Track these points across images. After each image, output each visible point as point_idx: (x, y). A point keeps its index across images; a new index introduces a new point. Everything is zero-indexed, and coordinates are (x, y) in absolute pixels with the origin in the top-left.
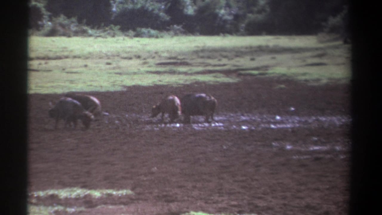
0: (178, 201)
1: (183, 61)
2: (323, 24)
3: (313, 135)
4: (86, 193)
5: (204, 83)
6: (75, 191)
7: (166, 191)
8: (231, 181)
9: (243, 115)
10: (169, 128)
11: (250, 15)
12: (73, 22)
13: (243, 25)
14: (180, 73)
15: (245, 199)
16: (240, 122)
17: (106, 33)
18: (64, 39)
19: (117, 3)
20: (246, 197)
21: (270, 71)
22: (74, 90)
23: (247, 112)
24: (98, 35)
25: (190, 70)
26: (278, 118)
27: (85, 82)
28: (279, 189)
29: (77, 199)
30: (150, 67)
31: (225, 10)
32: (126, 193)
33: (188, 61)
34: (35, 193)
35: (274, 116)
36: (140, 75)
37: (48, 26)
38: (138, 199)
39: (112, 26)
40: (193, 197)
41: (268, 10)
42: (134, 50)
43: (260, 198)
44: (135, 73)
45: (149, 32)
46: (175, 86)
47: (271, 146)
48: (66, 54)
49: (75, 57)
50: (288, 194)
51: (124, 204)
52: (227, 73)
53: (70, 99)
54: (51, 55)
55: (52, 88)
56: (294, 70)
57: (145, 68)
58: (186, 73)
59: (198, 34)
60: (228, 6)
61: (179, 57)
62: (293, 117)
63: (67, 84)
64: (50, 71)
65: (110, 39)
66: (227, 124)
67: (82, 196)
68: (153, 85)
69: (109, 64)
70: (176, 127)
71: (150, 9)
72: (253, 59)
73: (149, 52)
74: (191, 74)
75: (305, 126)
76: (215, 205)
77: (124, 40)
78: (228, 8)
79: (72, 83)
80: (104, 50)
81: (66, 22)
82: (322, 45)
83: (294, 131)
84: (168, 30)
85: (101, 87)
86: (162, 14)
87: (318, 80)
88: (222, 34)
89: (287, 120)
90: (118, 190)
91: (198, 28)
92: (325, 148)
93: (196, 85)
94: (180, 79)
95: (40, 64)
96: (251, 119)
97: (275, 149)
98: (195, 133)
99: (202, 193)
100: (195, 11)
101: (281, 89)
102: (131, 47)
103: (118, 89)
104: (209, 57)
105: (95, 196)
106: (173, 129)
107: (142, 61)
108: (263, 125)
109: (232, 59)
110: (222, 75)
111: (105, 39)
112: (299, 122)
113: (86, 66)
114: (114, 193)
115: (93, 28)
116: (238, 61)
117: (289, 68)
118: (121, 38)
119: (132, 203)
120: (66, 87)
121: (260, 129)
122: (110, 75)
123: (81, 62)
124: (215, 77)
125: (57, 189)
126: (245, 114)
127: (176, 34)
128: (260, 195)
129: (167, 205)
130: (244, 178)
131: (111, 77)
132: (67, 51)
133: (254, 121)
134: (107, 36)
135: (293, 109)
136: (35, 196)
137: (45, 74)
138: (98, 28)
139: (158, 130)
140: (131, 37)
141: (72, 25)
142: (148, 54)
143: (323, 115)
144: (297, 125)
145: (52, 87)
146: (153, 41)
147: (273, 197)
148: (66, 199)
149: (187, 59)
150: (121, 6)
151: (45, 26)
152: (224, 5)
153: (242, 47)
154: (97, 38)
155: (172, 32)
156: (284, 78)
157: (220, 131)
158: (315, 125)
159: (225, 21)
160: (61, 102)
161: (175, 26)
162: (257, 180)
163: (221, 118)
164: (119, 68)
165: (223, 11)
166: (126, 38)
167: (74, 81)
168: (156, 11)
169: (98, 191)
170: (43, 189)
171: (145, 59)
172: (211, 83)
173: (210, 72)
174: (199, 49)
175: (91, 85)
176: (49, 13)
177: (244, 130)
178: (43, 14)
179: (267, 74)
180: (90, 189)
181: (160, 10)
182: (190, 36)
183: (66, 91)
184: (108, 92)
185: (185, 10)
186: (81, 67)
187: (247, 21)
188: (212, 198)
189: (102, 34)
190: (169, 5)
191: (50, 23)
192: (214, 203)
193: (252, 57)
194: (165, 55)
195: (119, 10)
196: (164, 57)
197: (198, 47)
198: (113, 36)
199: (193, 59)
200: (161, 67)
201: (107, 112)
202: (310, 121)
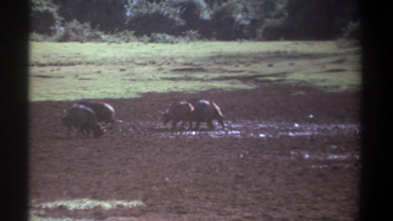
0: (191, 213)
1: (199, 67)
2: (343, 29)
3: (332, 144)
4: (96, 205)
5: (221, 89)
6: (85, 202)
7: (178, 202)
8: (245, 192)
9: (260, 123)
10: (185, 136)
11: (267, 20)
12: (85, 27)
13: (261, 30)
14: (196, 79)
15: (259, 210)
16: (257, 130)
17: (120, 38)
18: (77, 44)
19: (131, 8)
20: (260, 208)
21: (289, 77)
22: (87, 97)
23: (264, 120)
24: (112, 40)
25: (207, 76)
26: (296, 125)
27: (98, 89)
28: (295, 200)
29: (86, 210)
30: (165, 73)
31: (242, 15)
32: (137, 204)
33: (205, 67)
34: (43, 204)
35: (293, 123)
36: (154, 82)
37: (60, 31)
38: (149, 211)
39: (127, 31)
40: (206, 208)
41: (286, 14)
42: (149, 56)
43: (275, 210)
44: (150, 80)
45: (164, 37)
46: (191, 92)
47: (289, 155)
48: (79, 60)
49: (88, 63)
50: (304, 206)
51: (135, 215)
52: (244, 79)
53: (82, 106)
54: (63, 61)
55: (64, 96)
56: (312, 77)
57: (160, 75)
58: (202, 80)
59: (215, 39)
60: (245, 10)
61: (195, 63)
62: (311, 124)
63: (80, 91)
64: (62, 77)
65: (124, 44)
66: (244, 132)
67: (91, 207)
68: (168, 92)
69: (122, 70)
70: (192, 135)
71: (166, 13)
72: (270, 66)
73: (164, 58)
74: (207, 81)
75: (325, 134)
76: (228, 217)
77: (138, 45)
78: (245, 13)
79: (86, 90)
80: (119, 56)
81: (79, 27)
82: (341, 51)
83: (312, 139)
84: (184, 36)
85: (115, 94)
86: (177, 19)
87: (337, 87)
88: (238, 40)
89: (306, 128)
90: (129, 201)
91: (215, 33)
92: (344, 157)
93: (212, 92)
94: (195, 86)
95: (52, 70)
96: (269, 127)
97: (293, 158)
98: (211, 141)
99: (215, 204)
100: (211, 16)
101: (300, 96)
102: (146, 53)
103: (133, 96)
104: (226, 63)
105: (105, 207)
106: (189, 137)
107: (157, 68)
108: (281, 133)
109: (249, 65)
110: (238, 81)
111: (119, 45)
112: (319, 130)
113: (99, 72)
114: (125, 204)
115: (106, 33)
116: (256, 68)
117: (308, 74)
118: (135, 44)
119: (142, 214)
120: (78, 94)
121: (278, 137)
122: (125, 82)
123: (94, 68)
124: (232, 83)
125: (66, 199)
126: (263, 122)
127: (192, 40)
128: (274, 207)
129: (180, 217)
130: (258, 189)
131: (126, 83)
132: (80, 57)
133: (272, 128)
134: (121, 42)
135: (312, 116)
136: (44, 207)
137: (58, 80)
138: (112, 33)
139: (173, 138)
140: (146, 43)
141: (85, 31)
142: (162, 61)
143: (343, 122)
144: (317, 133)
145: (65, 94)
146: (168, 46)
147: (288, 209)
148: (76, 210)
149: (203, 65)
150: (135, 10)
151: (58, 31)
152: (241, 10)
153: (259, 53)
154: (111, 43)
155: (188, 38)
156: (303, 85)
157: (237, 139)
158: (334, 133)
159: (242, 26)
160: (74, 109)
161: (191, 31)
162: (272, 190)
163: (238, 126)
164: (134, 74)
165: (239, 16)
166: (140, 43)
167: (87, 88)
168: (171, 16)
169: (109, 202)
170: (52, 200)
171: (160, 65)
172: (228, 90)
173: (227, 78)
174: (216, 55)
175: (105, 92)
176: (62, 18)
177: (262, 138)
178: (56, 20)
179: (285, 80)
180: (100, 200)
181: (175, 14)
182: (205, 41)
183: (80, 98)
184: (122, 99)
185: (201, 15)
186: (94, 73)
187: (264, 26)
188: (226, 209)
189: (116, 40)
190: (185, 9)
191: (62, 28)
192: (227, 214)
193: (269, 63)
194: (180, 60)
195: (133, 15)
196: (179, 63)
197: (214, 53)
198: (127, 42)
199: (209, 65)
200: (177, 73)
201: (120, 119)
202: (329, 129)
